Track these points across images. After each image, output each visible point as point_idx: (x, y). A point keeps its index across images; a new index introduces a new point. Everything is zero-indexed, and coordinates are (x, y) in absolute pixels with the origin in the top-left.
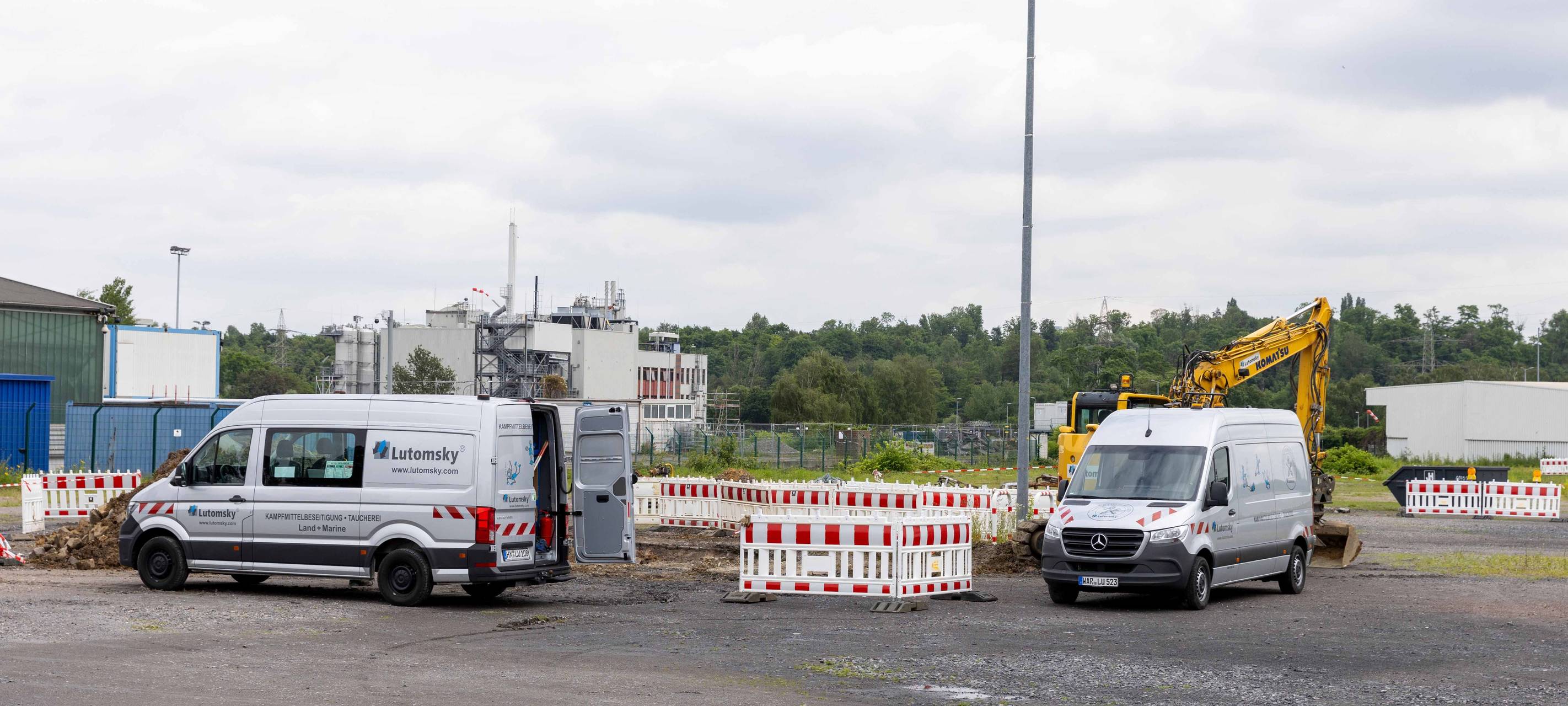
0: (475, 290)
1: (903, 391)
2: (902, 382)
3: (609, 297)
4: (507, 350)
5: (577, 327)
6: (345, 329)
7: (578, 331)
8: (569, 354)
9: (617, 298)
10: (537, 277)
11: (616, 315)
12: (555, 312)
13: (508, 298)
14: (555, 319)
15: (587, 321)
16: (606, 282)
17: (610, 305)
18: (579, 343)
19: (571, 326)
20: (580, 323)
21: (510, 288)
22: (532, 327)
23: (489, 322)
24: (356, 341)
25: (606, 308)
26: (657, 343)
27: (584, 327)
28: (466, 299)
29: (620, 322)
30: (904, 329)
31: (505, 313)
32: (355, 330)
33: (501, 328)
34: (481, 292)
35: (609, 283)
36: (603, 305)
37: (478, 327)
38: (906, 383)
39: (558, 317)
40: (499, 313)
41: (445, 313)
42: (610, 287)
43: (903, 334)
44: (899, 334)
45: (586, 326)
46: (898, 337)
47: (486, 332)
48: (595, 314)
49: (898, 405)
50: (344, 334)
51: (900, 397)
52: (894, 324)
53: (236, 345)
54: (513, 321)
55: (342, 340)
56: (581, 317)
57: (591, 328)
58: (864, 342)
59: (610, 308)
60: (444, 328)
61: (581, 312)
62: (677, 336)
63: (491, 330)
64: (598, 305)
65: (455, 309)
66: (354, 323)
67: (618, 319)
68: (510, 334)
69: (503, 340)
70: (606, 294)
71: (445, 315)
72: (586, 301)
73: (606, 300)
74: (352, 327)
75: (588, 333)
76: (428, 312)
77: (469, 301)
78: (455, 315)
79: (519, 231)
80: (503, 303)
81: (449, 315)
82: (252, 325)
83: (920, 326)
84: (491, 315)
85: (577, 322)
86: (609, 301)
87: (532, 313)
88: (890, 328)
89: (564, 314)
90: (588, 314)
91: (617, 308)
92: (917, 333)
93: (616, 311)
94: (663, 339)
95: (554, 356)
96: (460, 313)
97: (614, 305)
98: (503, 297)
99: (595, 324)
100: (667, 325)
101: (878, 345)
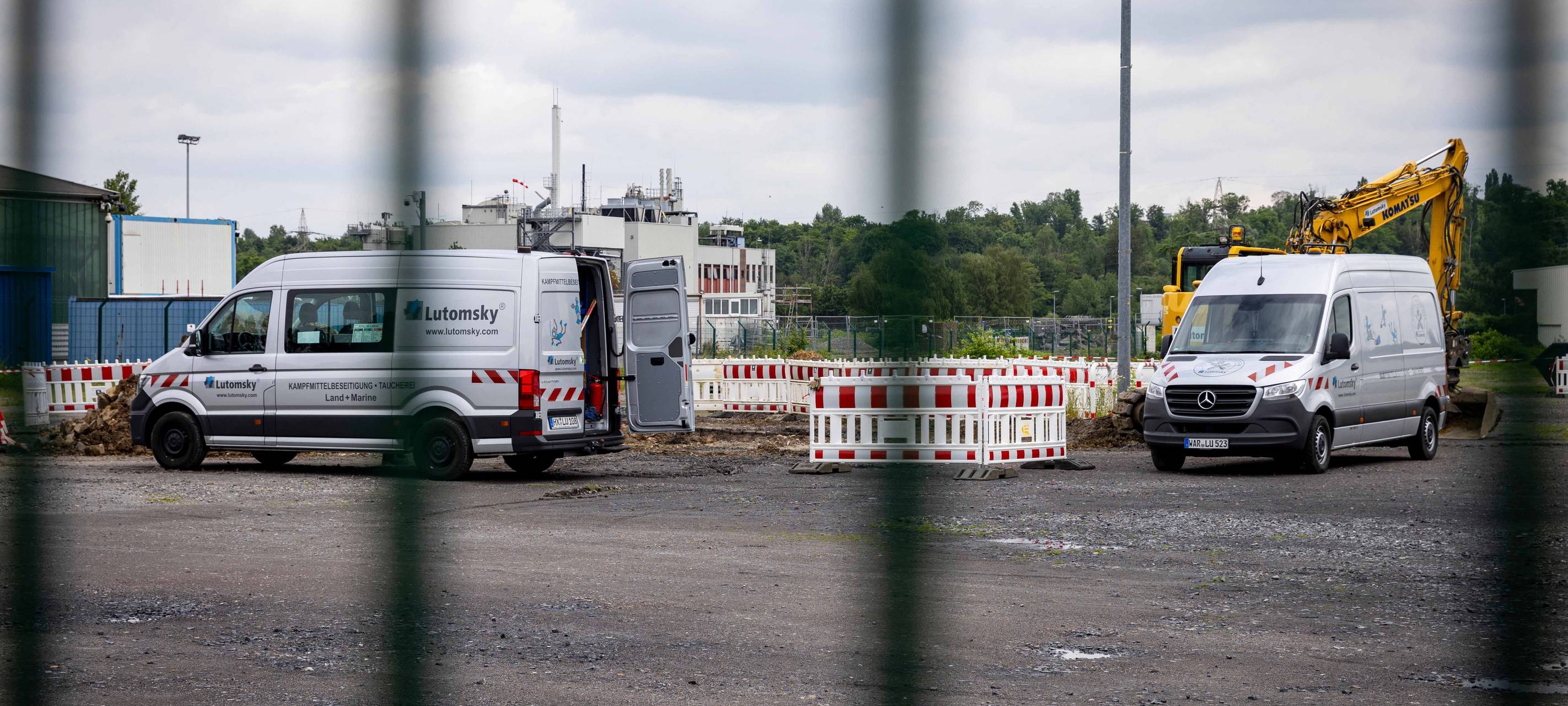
0: (515, 181)
1: (993, 287)
2: (994, 275)
3: (665, 186)
4: (552, 247)
5: (630, 221)
6: (373, 227)
7: (632, 224)
8: (622, 250)
9: (673, 188)
10: (584, 166)
11: (672, 206)
12: (605, 203)
13: (553, 189)
14: (605, 212)
15: (641, 213)
16: (661, 171)
17: (665, 195)
18: (632, 237)
19: (623, 219)
20: (632, 216)
21: (554, 177)
22: (580, 220)
23: (532, 216)
24: (385, 241)
25: (662, 198)
26: (719, 237)
27: (638, 220)
28: (506, 192)
29: (677, 214)
30: (994, 220)
31: (549, 206)
32: (384, 228)
33: (545, 222)
34: (522, 184)
35: (665, 172)
36: (659, 196)
37: (520, 222)
38: (998, 276)
39: (609, 210)
40: (542, 206)
41: (482, 207)
42: (665, 175)
43: (993, 225)
44: (988, 225)
45: (640, 219)
46: (988, 228)
47: (528, 227)
48: (649, 205)
49: (989, 302)
50: (372, 232)
51: (990, 292)
52: (982, 213)
53: (253, 250)
54: (559, 215)
55: (370, 240)
56: (633, 209)
57: (646, 221)
58: (950, 234)
59: (666, 199)
60: (483, 224)
61: (634, 204)
62: (741, 229)
63: (534, 224)
64: (652, 196)
65: (494, 203)
66: (382, 221)
67: (675, 210)
68: (556, 229)
69: (547, 236)
70: (662, 183)
71: (482, 210)
72: (639, 191)
73: (662, 189)
74: (380, 225)
75: (643, 227)
76: (464, 207)
77: (510, 194)
78: (494, 210)
79: (563, 115)
80: (546, 194)
81: (488, 210)
82: (272, 228)
83: (1011, 215)
84: (534, 209)
85: (630, 215)
86: (665, 191)
87: (580, 206)
88: (978, 218)
89: (615, 206)
90: (642, 206)
91: (673, 198)
92: (1008, 223)
93: (672, 202)
94: (725, 233)
95: (605, 253)
96: (500, 207)
97: (670, 195)
98: (547, 188)
99: (649, 216)
100: (731, 220)
101: (966, 237)
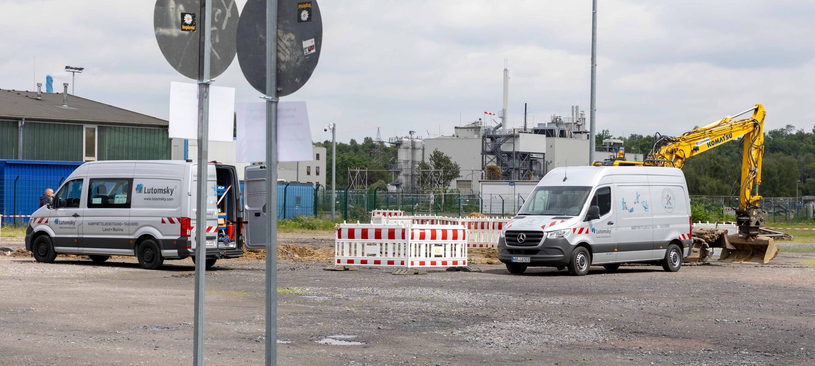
0: (486, 113)
1: (776, 178)
2: (776, 171)
3: (575, 116)
4: (502, 152)
5: (550, 136)
6: (404, 139)
7: (551, 139)
8: (544, 154)
9: (580, 117)
10: (526, 104)
11: (579, 128)
12: (536, 126)
13: (503, 118)
14: (536, 131)
15: (557, 132)
16: (573, 107)
17: (575, 122)
18: (551, 146)
19: (545, 136)
20: (552, 134)
21: (504, 111)
22: (518, 136)
23: (491, 133)
24: (411, 147)
25: (573, 124)
26: (608, 147)
27: (555, 136)
28: (480, 119)
29: (580, 133)
30: (801, 136)
31: (501, 128)
32: (410, 140)
33: (498, 137)
34: (490, 114)
35: (575, 107)
36: (571, 122)
37: (484, 137)
38: (779, 172)
39: (539, 130)
40: (497, 128)
41: (466, 128)
42: (575, 110)
43: (799, 139)
44: (796, 139)
45: (557, 135)
46: (795, 142)
47: (488, 140)
48: (563, 127)
50: (403, 142)
51: (775, 181)
52: (794, 132)
54: (507, 133)
55: (402, 147)
56: (553, 130)
57: (560, 137)
58: (770, 145)
59: (575, 124)
60: (466, 138)
61: (553, 126)
62: (622, 142)
63: (492, 138)
64: (567, 122)
65: (473, 126)
66: (409, 136)
67: (580, 130)
68: (504, 141)
69: (499, 145)
70: (573, 115)
71: (466, 130)
72: (560, 119)
73: (573, 118)
74: (408, 138)
75: (558, 141)
76: (456, 128)
77: (483, 121)
78: (473, 130)
79: (510, 74)
80: (499, 121)
81: (470, 130)
83: (813, 134)
84: (492, 129)
85: (549, 133)
86: (575, 119)
87: (523, 128)
88: (791, 135)
89: (542, 128)
90: (558, 128)
91: (580, 123)
92: (809, 138)
93: (579, 126)
94: (612, 144)
95: (534, 156)
96: (476, 128)
97: (577, 121)
98: (500, 117)
99: (562, 134)
101: (780, 147)
